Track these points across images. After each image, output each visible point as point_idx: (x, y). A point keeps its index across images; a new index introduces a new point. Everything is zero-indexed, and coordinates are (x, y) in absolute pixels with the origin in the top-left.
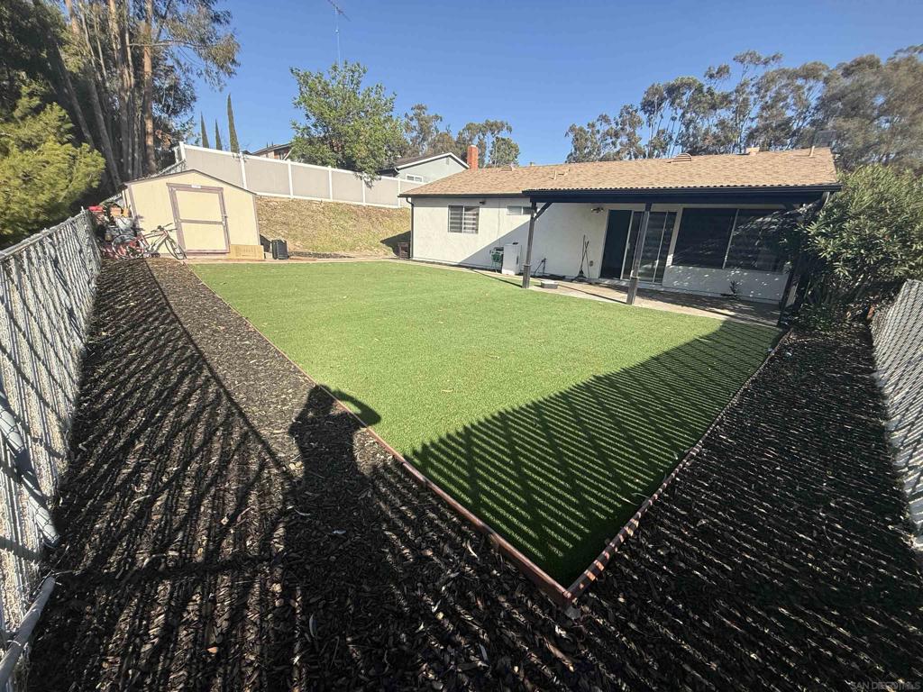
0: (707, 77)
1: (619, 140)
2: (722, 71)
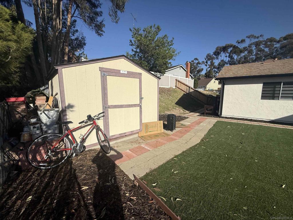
0: (237, 43)
1: (208, 64)
2: (243, 41)
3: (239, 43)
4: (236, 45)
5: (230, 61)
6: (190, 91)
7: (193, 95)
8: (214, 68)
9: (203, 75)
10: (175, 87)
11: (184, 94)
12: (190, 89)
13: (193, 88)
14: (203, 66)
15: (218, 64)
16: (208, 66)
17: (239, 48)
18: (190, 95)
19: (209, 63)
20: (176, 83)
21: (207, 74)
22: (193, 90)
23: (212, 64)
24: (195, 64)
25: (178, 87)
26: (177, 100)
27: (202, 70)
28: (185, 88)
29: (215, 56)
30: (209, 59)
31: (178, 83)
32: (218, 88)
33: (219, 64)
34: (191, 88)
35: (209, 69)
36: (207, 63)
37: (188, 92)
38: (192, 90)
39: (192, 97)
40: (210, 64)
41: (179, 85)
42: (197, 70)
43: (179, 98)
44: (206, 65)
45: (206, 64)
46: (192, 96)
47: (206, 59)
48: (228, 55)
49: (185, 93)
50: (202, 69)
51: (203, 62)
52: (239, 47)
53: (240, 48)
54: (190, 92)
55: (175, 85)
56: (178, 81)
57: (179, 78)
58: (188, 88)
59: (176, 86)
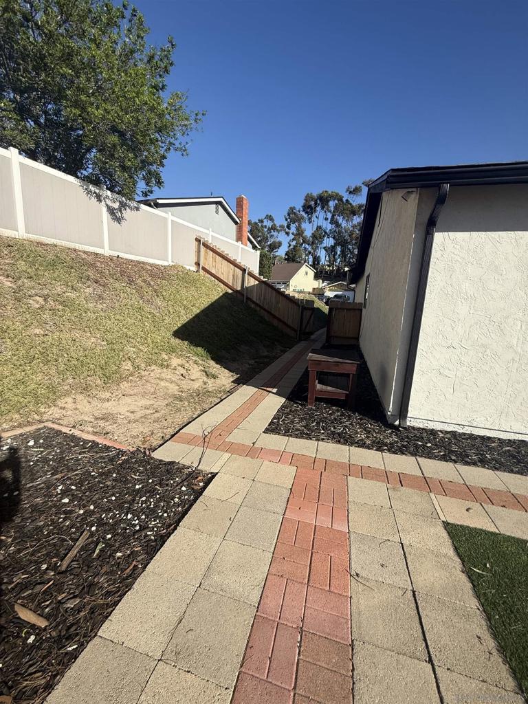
0: (347, 193)
1: (291, 231)
2: (357, 190)
3: (350, 192)
4: (346, 197)
5: (335, 231)
6: (246, 285)
7: (255, 300)
8: (304, 242)
9: (281, 258)
10: (194, 268)
11: (226, 294)
12: (246, 275)
13: (257, 275)
14: (281, 237)
15: (311, 235)
16: (292, 237)
17: (351, 204)
18: (248, 298)
19: (293, 228)
20: (199, 252)
21: (291, 255)
22: (257, 282)
23: (300, 233)
24: (266, 230)
25: (204, 269)
26: (185, 318)
27: (280, 246)
28: (229, 272)
29: (305, 216)
30: (293, 221)
31: (206, 253)
32: (314, 289)
33: (314, 236)
34: (251, 274)
35: (294, 243)
36: (288, 227)
37: (239, 289)
38: (251, 282)
39: (253, 306)
40: (295, 232)
41: (209, 260)
42: (269, 243)
43: (203, 307)
44: (287, 234)
45: (287, 230)
46: (254, 302)
47: (286, 220)
48: (329, 216)
49: (230, 291)
50: (280, 244)
51: (282, 226)
52: (351, 202)
53: (354, 204)
54: (247, 288)
55: (194, 260)
56: (206, 246)
57: (209, 236)
58: (239, 272)
59: (198, 264)
